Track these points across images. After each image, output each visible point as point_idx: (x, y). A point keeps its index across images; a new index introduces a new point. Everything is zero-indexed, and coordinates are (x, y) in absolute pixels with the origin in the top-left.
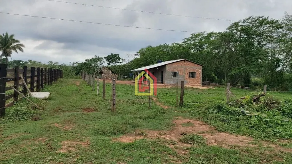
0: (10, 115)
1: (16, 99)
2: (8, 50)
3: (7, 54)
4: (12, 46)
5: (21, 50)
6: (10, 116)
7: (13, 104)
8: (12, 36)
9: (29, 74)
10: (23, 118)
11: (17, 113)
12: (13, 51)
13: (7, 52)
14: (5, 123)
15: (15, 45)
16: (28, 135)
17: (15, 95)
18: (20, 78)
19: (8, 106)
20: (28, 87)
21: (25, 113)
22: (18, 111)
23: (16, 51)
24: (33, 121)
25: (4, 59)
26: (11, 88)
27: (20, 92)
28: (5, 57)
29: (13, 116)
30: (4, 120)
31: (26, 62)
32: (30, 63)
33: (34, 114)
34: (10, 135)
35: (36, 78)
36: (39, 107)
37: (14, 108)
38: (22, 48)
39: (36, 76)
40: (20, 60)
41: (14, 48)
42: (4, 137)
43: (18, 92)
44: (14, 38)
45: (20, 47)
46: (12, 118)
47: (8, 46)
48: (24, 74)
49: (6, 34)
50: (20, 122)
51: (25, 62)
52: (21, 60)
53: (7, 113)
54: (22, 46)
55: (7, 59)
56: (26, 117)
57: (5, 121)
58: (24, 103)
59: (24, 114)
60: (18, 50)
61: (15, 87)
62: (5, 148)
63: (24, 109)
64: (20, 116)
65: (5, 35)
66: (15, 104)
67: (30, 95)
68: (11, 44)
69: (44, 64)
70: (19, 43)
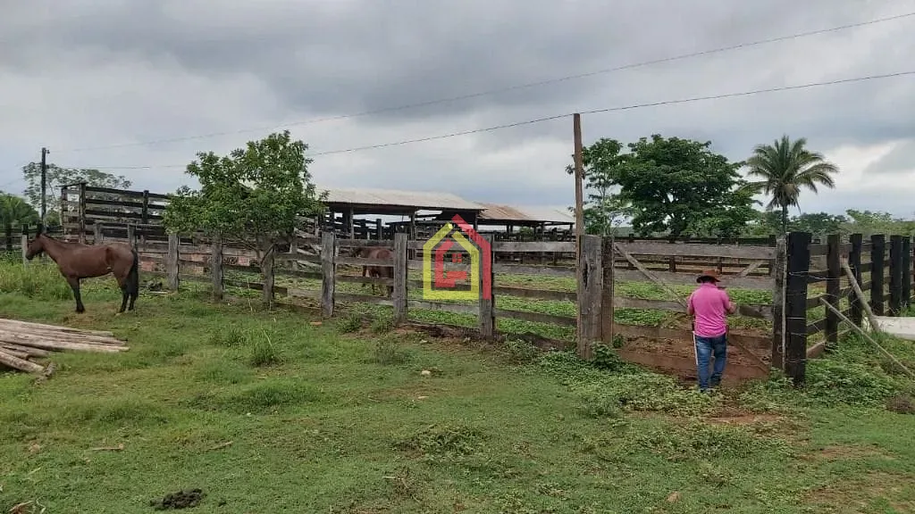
0: (821, 383)
1: (832, 337)
2: (790, 186)
3: (785, 197)
4: (799, 172)
5: (827, 181)
6: (822, 387)
7: (826, 351)
8: (799, 144)
9: (865, 259)
10: (861, 399)
11: (840, 380)
12: (803, 188)
13: (785, 194)
14: (807, 405)
15: (807, 169)
16: (888, 458)
17: (830, 323)
18: (843, 272)
19: (813, 355)
20: (865, 297)
21: (864, 384)
22: (843, 375)
23: (813, 187)
24: (894, 415)
25: (777, 212)
26: (818, 302)
27: (843, 313)
28: (781, 208)
29: (829, 387)
30: (804, 395)
31: (841, 217)
32: (853, 220)
33: (893, 389)
34: (829, 447)
35: (886, 272)
36: (906, 368)
37: (829, 362)
38: (830, 174)
39: (886, 264)
40: (822, 214)
41: (807, 179)
42: (812, 447)
43: (839, 313)
44: (804, 148)
45: (822, 174)
46: (827, 394)
47: (790, 175)
48: (854, 259)
49: (783, 140)
50: (852, 411)
51: (836, 218)
52: (825, 212)
53: (810, 376)
54: (831, 168)
55: (785, 211)
56: (869, 397)
57: (808, 400)
58: (857, 349)
59: (863, 386)
60: (817, 184)
61: (830, 300)
62: (823, 484)
63: (860, 370)
64: (853, 391)
65: (780, 143)
66: (829, 352)
67: (873, 325)
68: (796, 168)
69: (900, 222)
70: (821, 162)
